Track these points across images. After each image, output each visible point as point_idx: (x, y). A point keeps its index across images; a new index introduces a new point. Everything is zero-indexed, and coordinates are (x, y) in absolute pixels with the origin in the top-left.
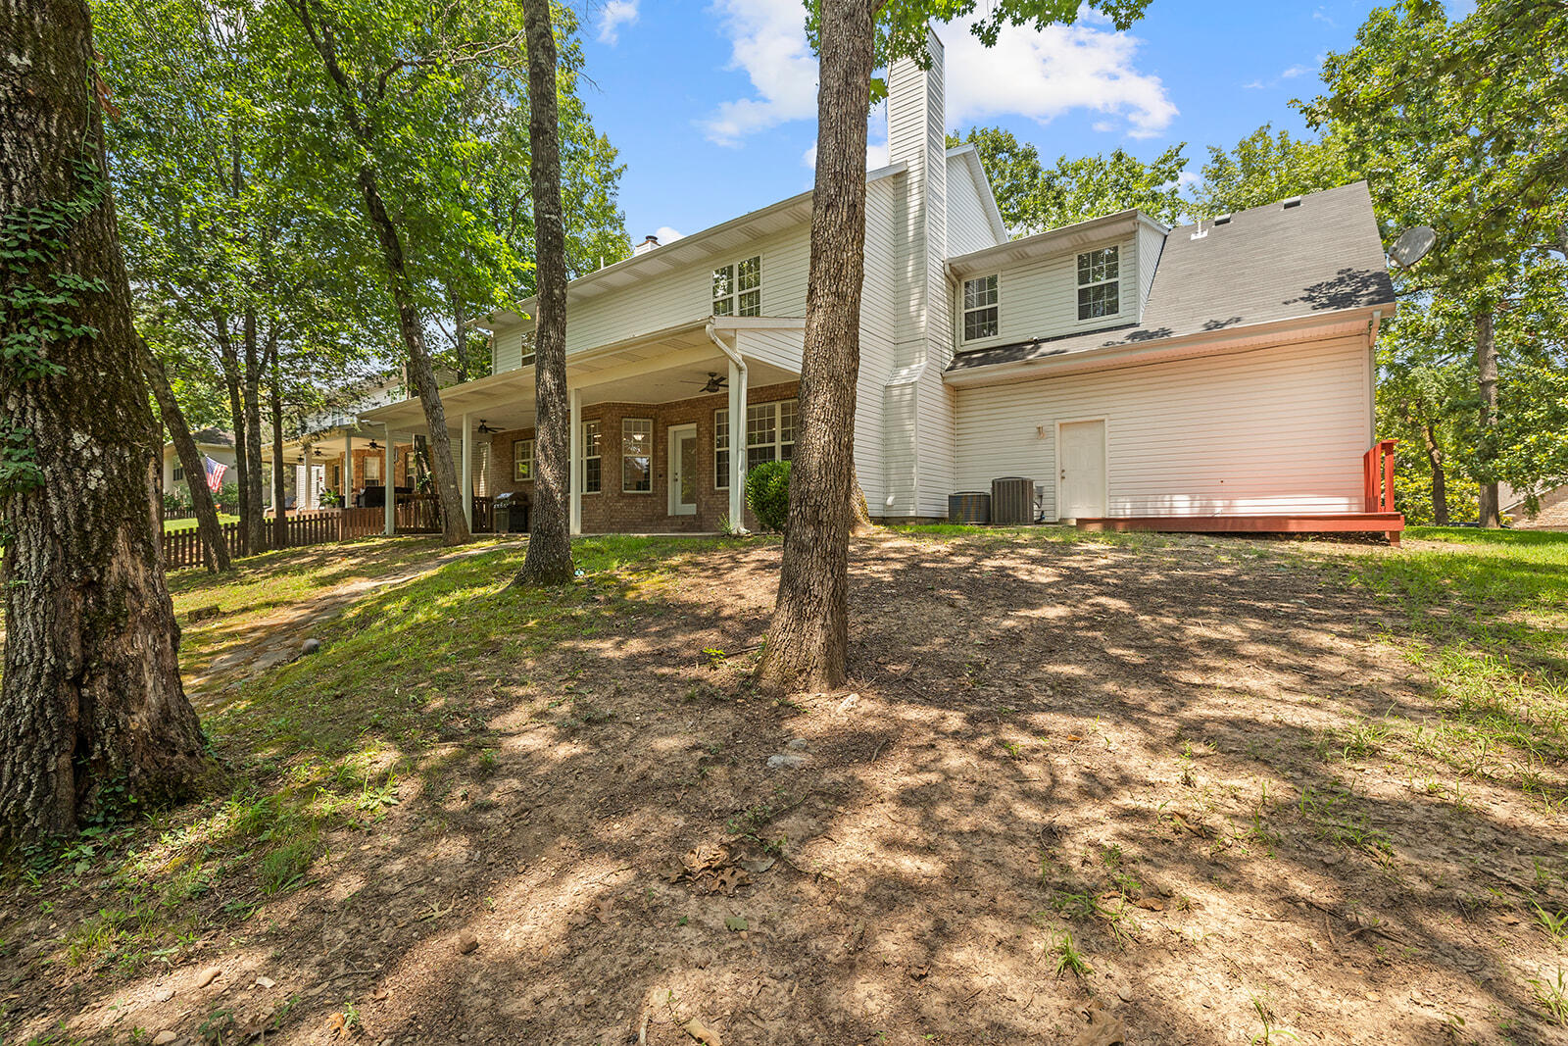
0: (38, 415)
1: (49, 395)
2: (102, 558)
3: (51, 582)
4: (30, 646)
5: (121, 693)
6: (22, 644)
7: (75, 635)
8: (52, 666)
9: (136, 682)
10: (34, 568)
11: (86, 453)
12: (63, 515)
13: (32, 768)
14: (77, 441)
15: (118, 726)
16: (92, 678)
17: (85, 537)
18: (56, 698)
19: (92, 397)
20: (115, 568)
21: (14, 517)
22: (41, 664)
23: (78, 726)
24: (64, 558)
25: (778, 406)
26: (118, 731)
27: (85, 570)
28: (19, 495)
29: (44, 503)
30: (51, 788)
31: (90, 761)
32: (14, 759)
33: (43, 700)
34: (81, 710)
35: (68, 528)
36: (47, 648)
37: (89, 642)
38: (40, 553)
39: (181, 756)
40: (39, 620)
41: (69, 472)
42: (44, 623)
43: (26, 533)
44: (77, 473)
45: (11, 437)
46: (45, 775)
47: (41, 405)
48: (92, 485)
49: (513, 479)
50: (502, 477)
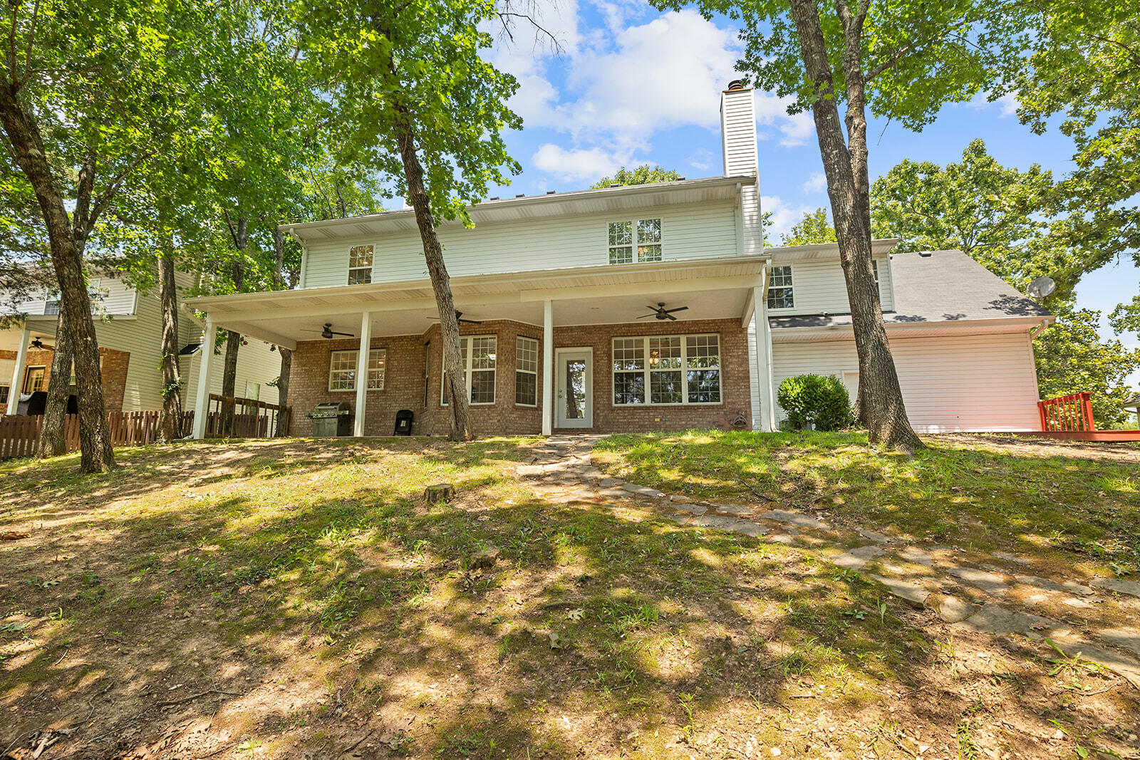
25: (683, 339)
49: (327, 389)
50: (310, 386)
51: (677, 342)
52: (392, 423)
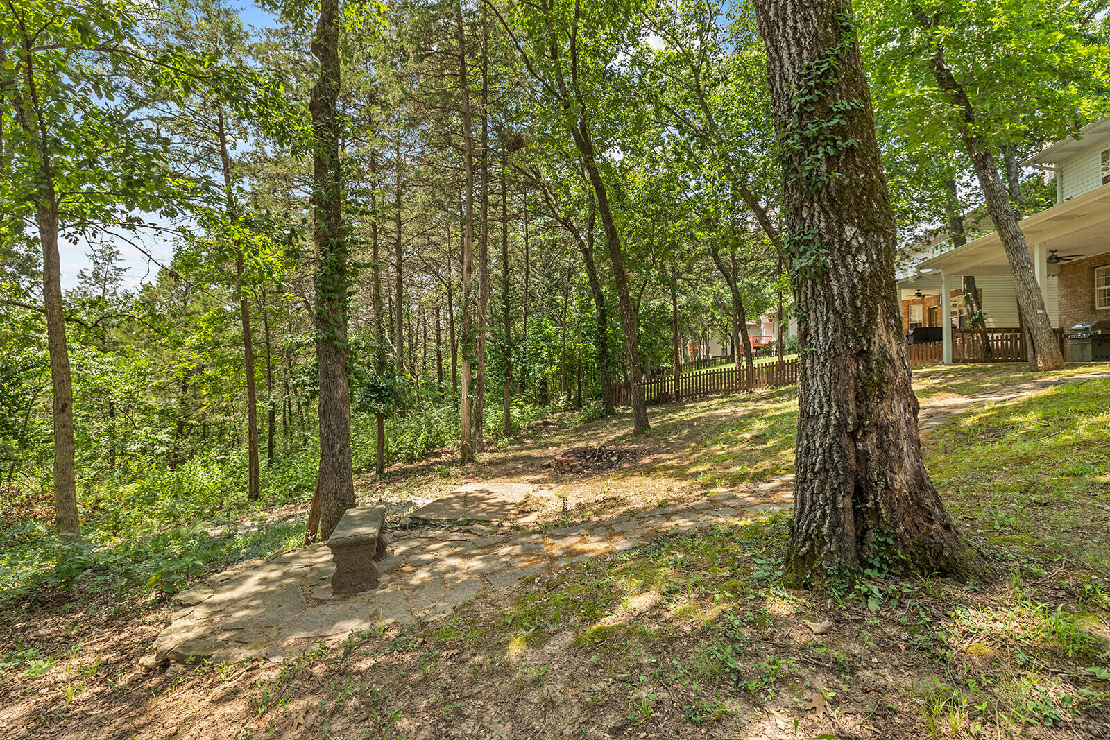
0: (822, 218)
1: (828, 201)
2: (868, 330)
3: (835, 350)
4: (820, 401)
5: (886, 452)
6: (814, 399)
7: (851, 395)
8: (837, 419)
9: (897, 445)
10: (821, 339)
11: (854, 243)
12: (841, 295)
13: (826, 499)
14: (848, 233)
15: (886, 482)
16: (865, 434)
17: (857, 310)
18: (840, 446)
19: (856, 196)
20: (876, 339)
21: (806, 301)
22: (829, 416)
23: (856, 474)
24: (844, 330)
26: (887, 487)
27: (858, 341)
28: (810, 282)
29: (828, 286)
30: (840, 522)
31: (865, 507)
32: (813, 489)
33: (831, 445)
34: (857, 460)
35: (845, 305)
36: (833, 404)
37: (860, 402)
38: (825, 325)
39: (937, 527)
40: (826, 380)
41: (844, 258)
42: (830, 383)
43: (815, 311)
44: (849, 259)
45: (805, 238)
46: (835, 509)
47: (824, 210)
48: (860, 269)
49: (1093, 308)
50: (1076, 307)
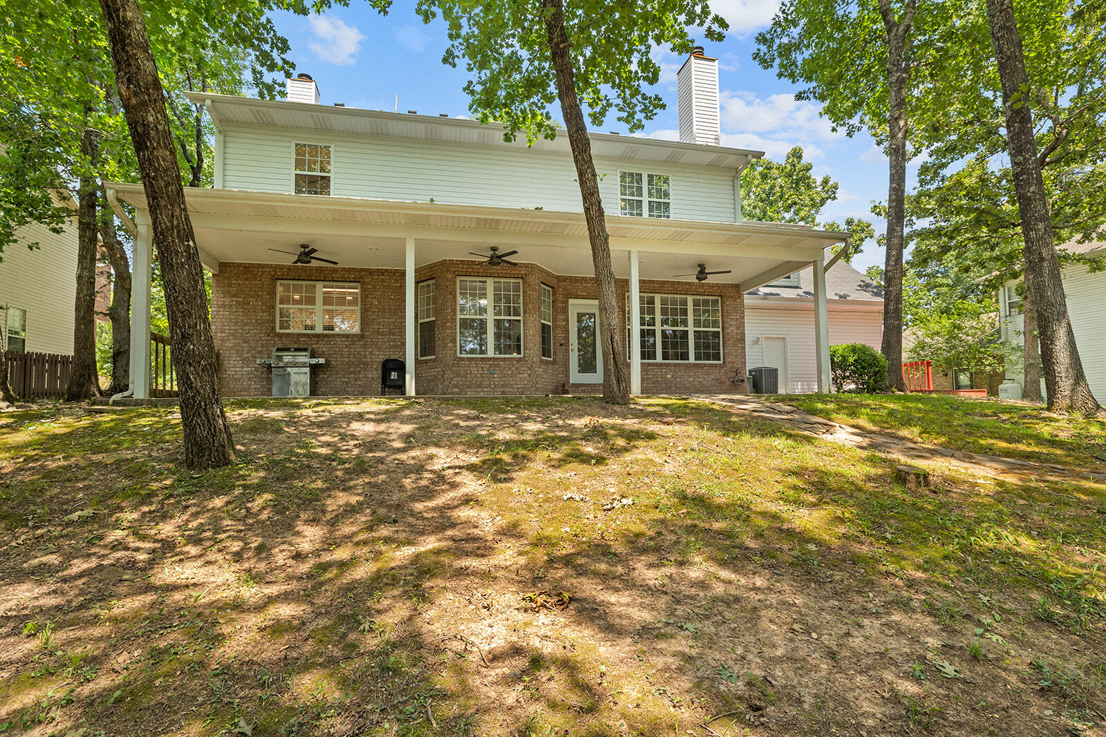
25: (690, 299)
49: (274, 328)
50: (246, 324)
51: (685, 303)
52: (377, 374)
